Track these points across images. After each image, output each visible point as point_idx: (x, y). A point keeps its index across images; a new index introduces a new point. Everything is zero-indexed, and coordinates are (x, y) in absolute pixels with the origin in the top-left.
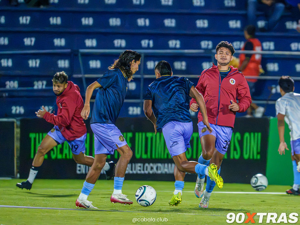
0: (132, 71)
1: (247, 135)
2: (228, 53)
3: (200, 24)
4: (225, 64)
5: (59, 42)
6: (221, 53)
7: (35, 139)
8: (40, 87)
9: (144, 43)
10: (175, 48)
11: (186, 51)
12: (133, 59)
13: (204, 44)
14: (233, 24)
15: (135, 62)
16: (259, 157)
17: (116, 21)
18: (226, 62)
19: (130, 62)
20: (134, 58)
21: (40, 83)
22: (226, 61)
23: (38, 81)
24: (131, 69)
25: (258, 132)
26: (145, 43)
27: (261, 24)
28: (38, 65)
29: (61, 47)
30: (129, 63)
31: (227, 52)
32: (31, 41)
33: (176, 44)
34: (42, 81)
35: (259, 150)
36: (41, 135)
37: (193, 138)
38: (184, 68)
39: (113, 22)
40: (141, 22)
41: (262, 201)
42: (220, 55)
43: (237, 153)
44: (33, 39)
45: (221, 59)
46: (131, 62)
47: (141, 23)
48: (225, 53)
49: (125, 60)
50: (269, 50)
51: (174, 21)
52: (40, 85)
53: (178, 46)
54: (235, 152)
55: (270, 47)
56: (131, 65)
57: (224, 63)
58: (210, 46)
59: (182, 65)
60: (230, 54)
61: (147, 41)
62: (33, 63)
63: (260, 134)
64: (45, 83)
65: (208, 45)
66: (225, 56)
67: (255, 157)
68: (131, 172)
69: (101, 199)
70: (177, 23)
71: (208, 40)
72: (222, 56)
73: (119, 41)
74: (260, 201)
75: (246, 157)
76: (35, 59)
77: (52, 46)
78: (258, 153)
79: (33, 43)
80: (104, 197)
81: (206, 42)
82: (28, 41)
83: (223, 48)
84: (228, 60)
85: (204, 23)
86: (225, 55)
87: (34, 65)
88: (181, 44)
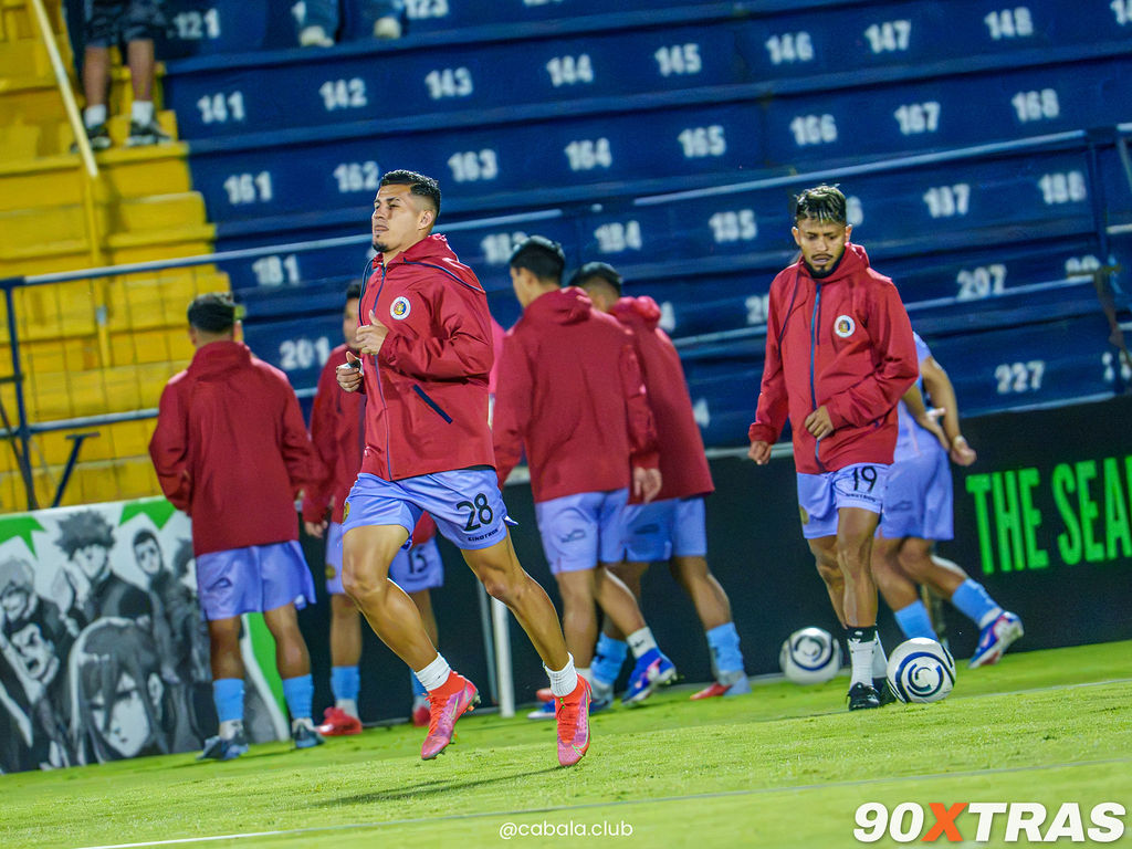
5: (1034, 105)
7: (989, 496)
8: (983, 292)
21: (981, 274)
23: (971, 269)
28: (963, 207)
29: (1044, 125)
32: (926, 115)
34: (986, 265)
36: (1010, 476)
44: (933, 108)
52: (981, 283)
62: (943, 202)
64: (999, 271)
76: (951, 183)
77: (1010, 124)
79: (933, 124)
82: (914, 118)
87: (949, 209)
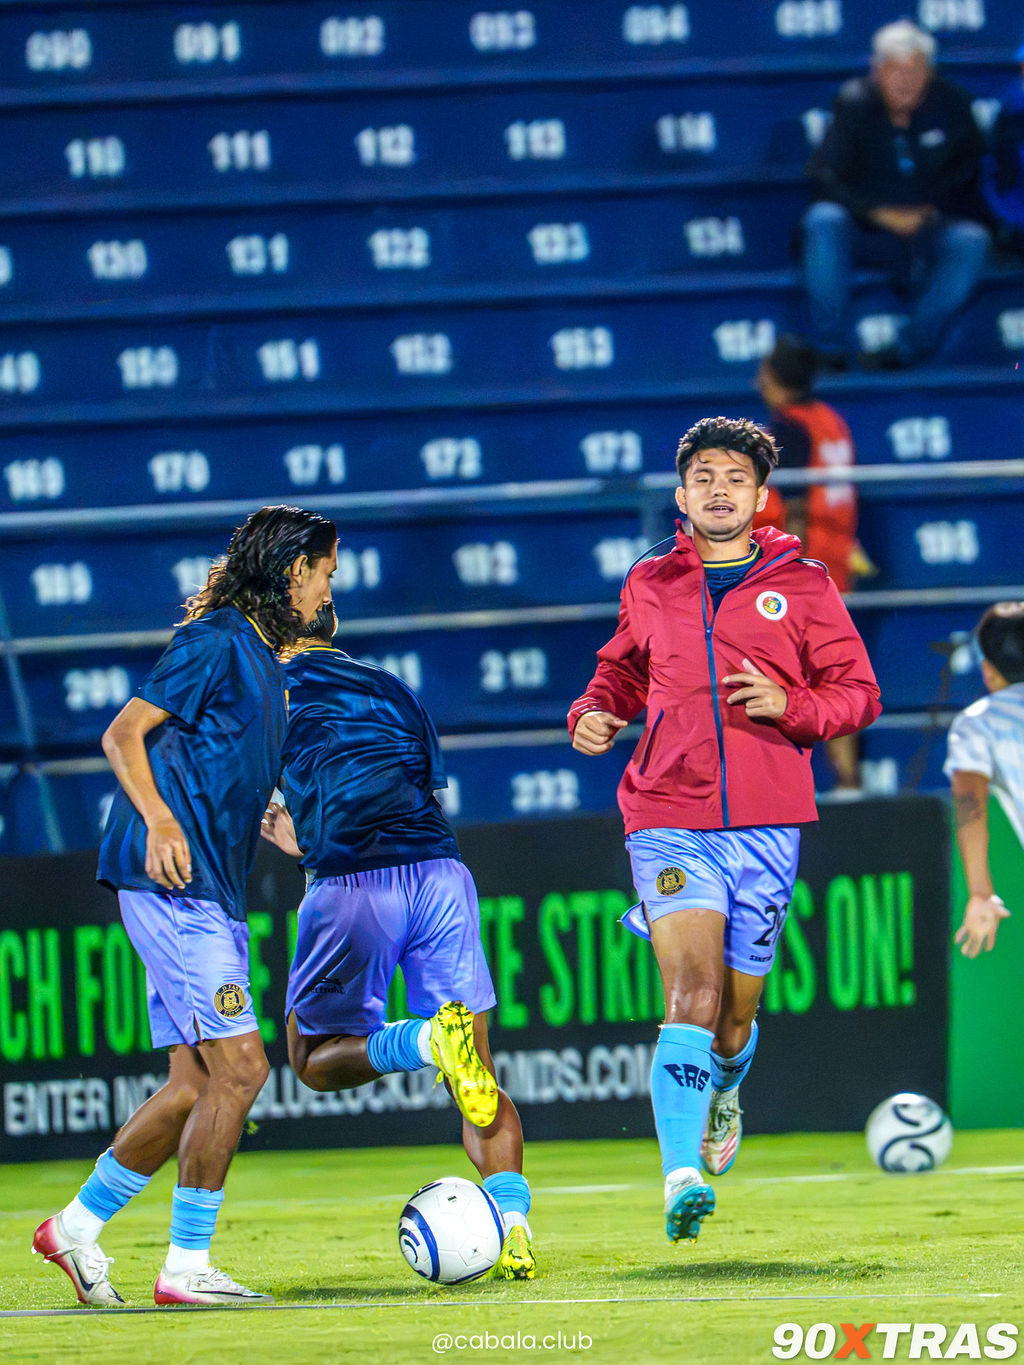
0: (298, 612)
1: (841, 888)
2: (736, 476)
3: (574, 349)
4: (728, 535)
6: (706, 481)
9: (302, 463)
10: (455, 481)
11: (513, 490)
12: (297, 554)
13: (603, 449)
14: (737, 342)
15: (311, 564)
16: (908, 994)
17: (153, 359)
18: (735, 524)
19: (283, 568)
20: (302, 547)
22: (733, 520)
24: (295, 600)
25: (895, 869)
26: (305, 464)
27: (876, 331)
30: (280, 574)
31: (732, 471)
33: (459, 461)
35: (907, 961)
37: (575, 922)
38: (506, 574)
39: (139, 370)
40: (278, 360)
41: (938, 1215)
42: (703, 489)
43: (799, 983)
45: (706, 508)
46: (289, 567)
47: (280, 363)
48: (723, 476)
49: (261, 557)
50: (926, 459)
51: (441, 344)
53: (471, 467)
54: (789, 979)
55: (926, 442)
56: (288, 582)
57: (725, 528)
58: (632, 459)
59: (495, 564)
60: (749, 481)
61: (313, 454)
63: (905, 882)
65: (620, 453)
66: (723, 491)
67: (890, 998)
68: (276, 1110)
69: (138, 1252)
70: (457, 353)
71: (619, 428)
72: (709, 492)
73: (177, 461)
74: (929, 1215)
75: (844, 997)
78: (902, 977)
80: (152, 1245)
81: (610, 441)
83: (713, 451)
84: (740, 511)
85: (592, 346)
86: (722, 485)
88: (485, 460)
